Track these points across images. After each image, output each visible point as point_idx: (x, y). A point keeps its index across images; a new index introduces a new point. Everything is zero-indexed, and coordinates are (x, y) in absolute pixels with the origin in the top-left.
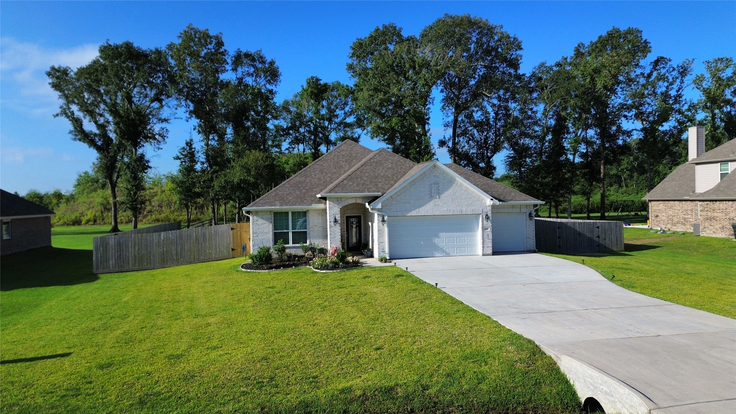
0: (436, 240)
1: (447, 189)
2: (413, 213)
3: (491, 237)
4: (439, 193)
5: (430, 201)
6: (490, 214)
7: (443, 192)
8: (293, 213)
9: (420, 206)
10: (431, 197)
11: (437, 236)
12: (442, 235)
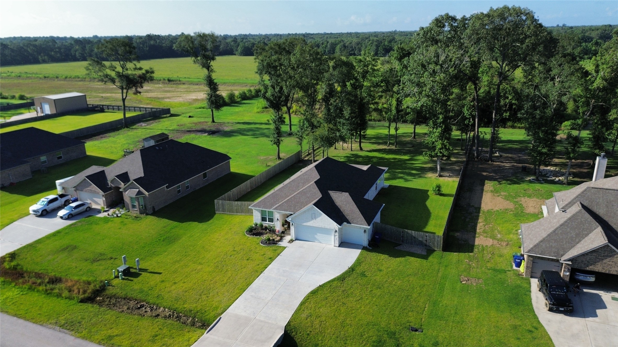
0: (316, 236)
1: (319, 217)
2: (305, 224)
3: (338, 240)
4: (315, 218)
5: (312, 220)
6: (337, 230)
7: (317, 218)
8: (268, 211)
9: (307, 222)
10: (312, 219)
11: (316, 235)
12: (318, 234)
